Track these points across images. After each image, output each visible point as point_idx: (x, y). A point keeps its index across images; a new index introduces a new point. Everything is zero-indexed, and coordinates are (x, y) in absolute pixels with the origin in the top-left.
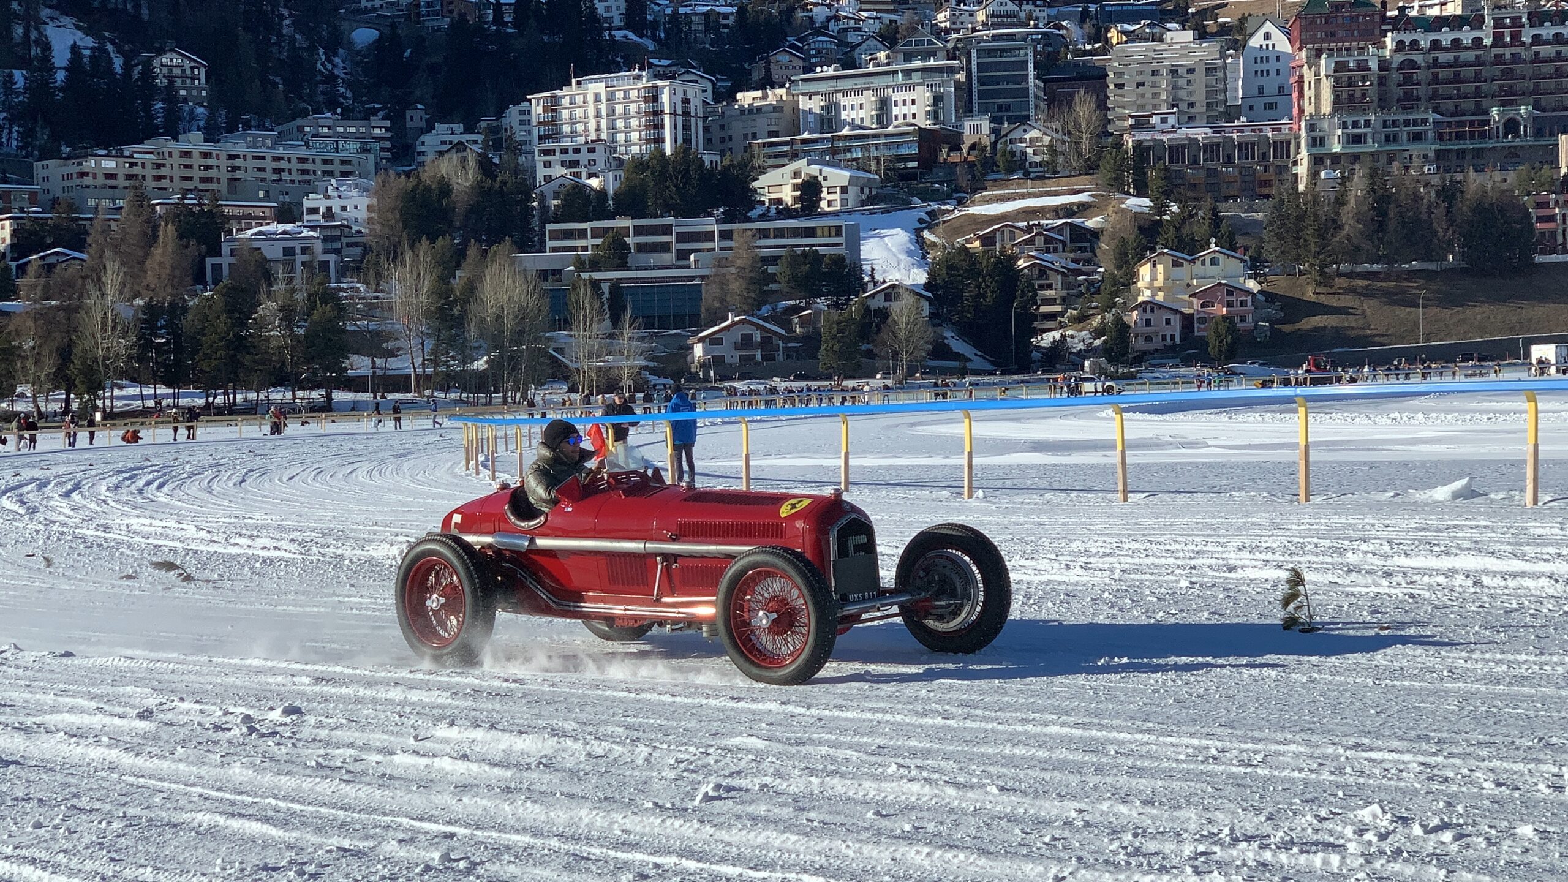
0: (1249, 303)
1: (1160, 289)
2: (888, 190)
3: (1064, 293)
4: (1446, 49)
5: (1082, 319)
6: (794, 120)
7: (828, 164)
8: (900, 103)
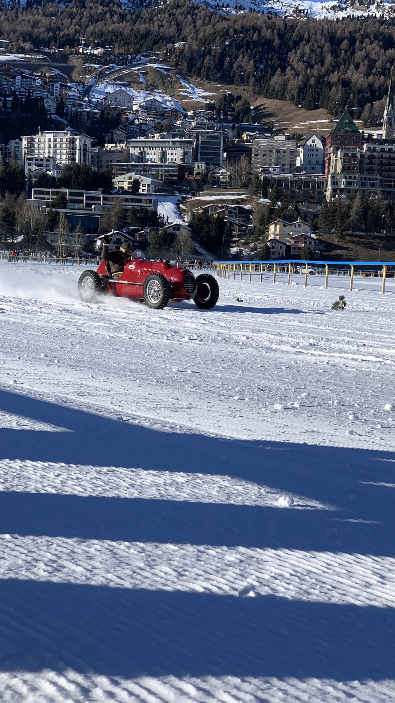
0: (313, 243)
1: (277, 235)
2: (165, 187)
3: (239, 233)
4: (386, 152)
5: (246, 244)
6: (128, 157)
7: (142, 175)
8: (170, 154)
